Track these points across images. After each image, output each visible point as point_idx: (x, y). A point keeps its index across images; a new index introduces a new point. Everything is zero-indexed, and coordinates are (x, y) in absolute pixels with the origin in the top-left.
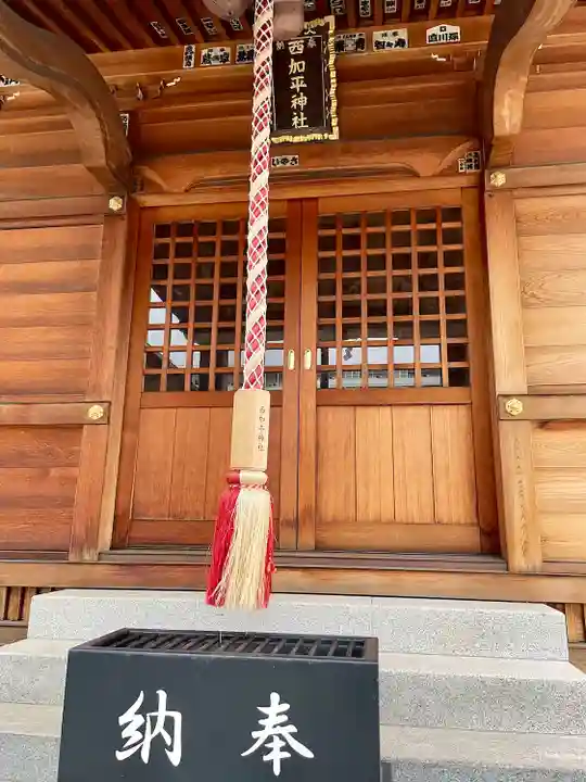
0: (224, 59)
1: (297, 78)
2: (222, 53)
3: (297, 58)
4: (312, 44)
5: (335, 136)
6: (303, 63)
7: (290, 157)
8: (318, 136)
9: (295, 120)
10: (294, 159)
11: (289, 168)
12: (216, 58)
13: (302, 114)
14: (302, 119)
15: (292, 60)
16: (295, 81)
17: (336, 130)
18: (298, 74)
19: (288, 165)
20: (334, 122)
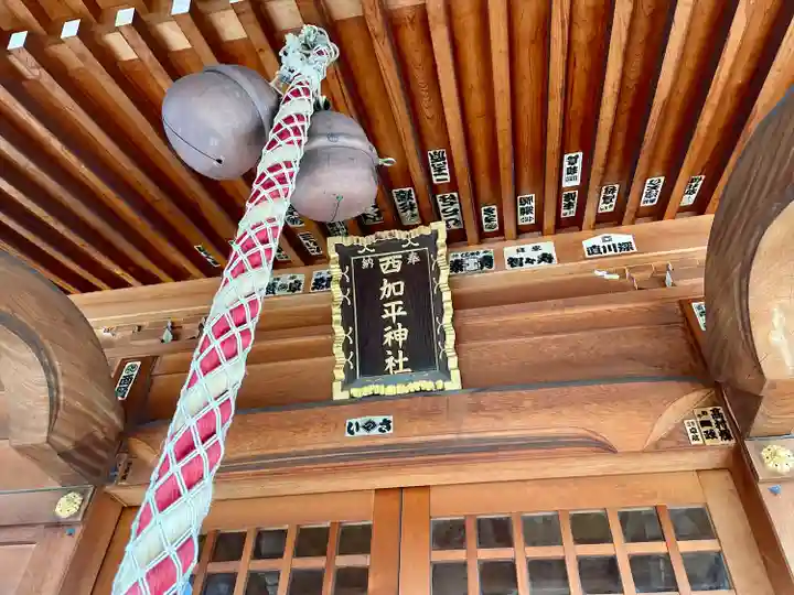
0: (294, 288)
1: (393, 305)
2: (293, 281)
3: (392, 278)
4: (413, 259)
5: (454, 384)
6: (402, 284)
7: (378, 419)
8: (428, 385)
9: (390, 362)
10: (386, 422)
11: (376, 437)
12: (283, 287)
13: (401, 353)
14: (401, 360)
15: (385, 281)
16: (390, 308)
17: (455, 375)
18: (393, 298)
19: (375, 432)
20: (453, 363)
